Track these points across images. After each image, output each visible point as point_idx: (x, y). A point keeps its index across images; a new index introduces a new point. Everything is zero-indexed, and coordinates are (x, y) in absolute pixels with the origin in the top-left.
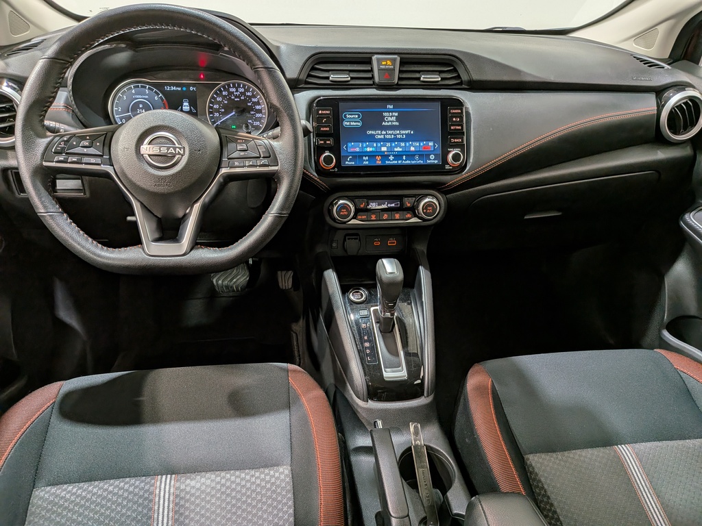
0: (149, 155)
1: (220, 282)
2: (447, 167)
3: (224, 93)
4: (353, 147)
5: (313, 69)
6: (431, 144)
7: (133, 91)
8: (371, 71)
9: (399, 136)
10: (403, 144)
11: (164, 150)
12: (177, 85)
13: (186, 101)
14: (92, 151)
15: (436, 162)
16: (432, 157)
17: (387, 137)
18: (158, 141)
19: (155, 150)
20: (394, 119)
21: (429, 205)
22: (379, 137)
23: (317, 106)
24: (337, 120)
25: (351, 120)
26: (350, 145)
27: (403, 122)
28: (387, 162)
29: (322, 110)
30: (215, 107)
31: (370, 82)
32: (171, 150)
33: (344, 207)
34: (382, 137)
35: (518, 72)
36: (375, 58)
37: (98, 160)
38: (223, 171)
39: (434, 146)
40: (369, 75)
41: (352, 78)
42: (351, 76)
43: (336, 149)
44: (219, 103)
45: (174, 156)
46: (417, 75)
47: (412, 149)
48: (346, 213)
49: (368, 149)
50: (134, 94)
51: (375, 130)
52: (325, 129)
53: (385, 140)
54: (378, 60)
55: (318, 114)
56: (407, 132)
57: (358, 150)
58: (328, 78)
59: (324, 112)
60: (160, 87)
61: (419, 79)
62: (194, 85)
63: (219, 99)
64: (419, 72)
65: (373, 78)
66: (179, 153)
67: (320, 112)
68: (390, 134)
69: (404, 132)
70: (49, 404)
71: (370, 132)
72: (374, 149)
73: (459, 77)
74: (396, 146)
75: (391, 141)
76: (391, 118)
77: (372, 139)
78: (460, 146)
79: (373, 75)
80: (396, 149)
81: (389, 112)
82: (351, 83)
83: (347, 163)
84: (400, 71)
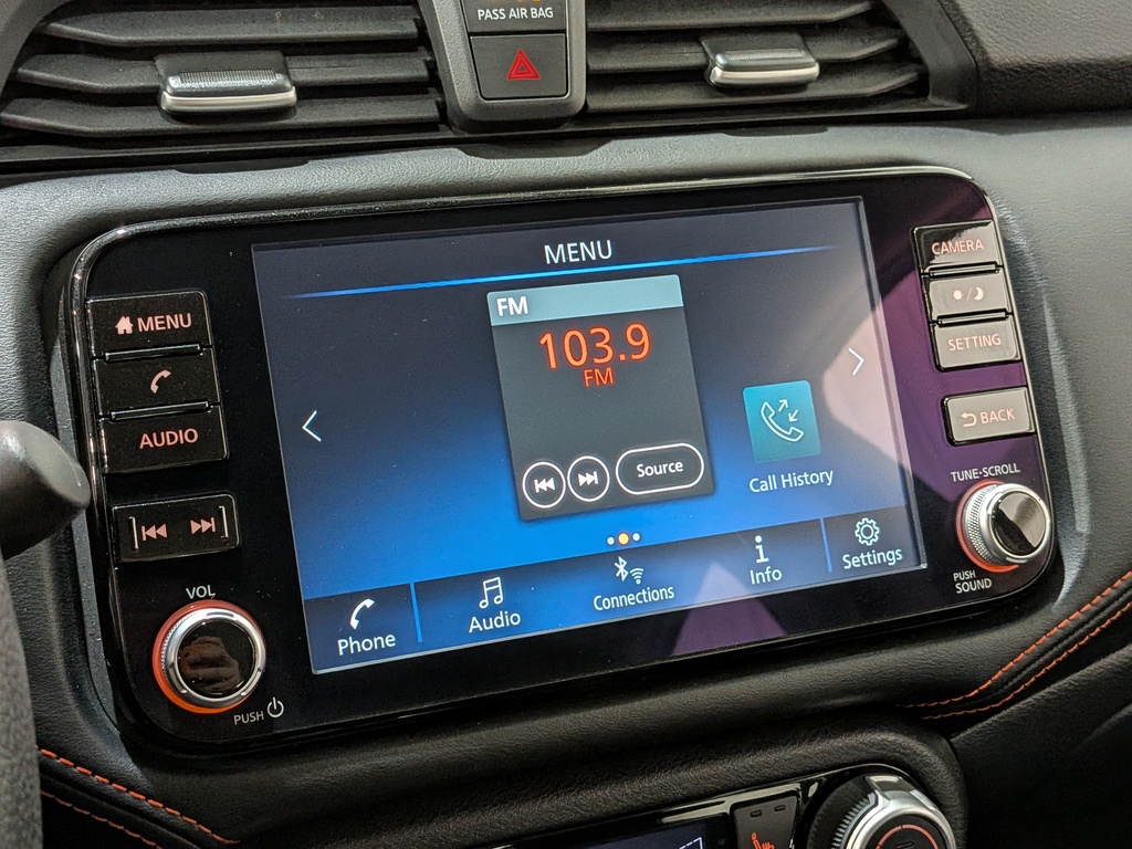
2: (965, 583)
5: (42, 44)
8: (422, 40)
15: (895, 558)
16: (867, 531)
23: (92, 287)
24: (246, 365)
29: (138, 311)
31: (424, 109)
40: (411, 68)
41: (307, 92)
42: (303, 79)
46: (687, 57)
52: (168, 438)
55: (110, 338)
58: (149, 98)
59: (152, 324)
61: (698, 75)
65: (433, 82)
67: (124, 325)
73: (903, 54)
79: (432, 67)
82: (304, 120)
83: (343, 645)
84: (598, 40)
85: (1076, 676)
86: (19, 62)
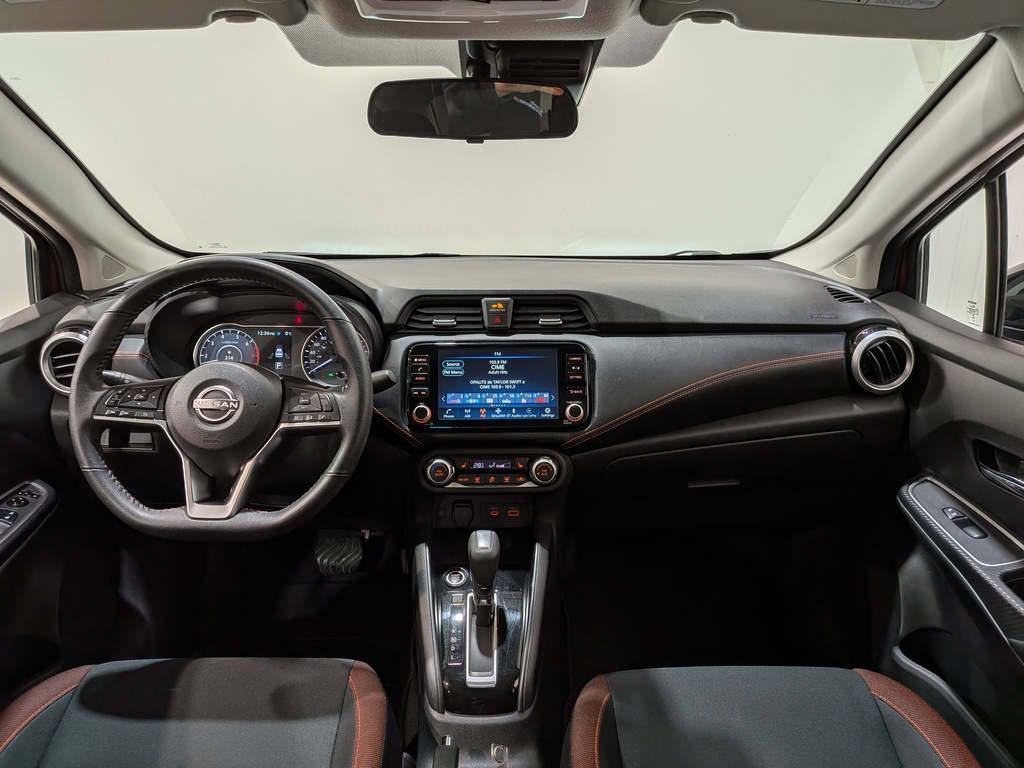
0: (201, 410)
1: (325, 561)
2: (566, 422)
3: (322, 338)
4: (453, 398)
5: (415, 313)
6: (546, 395)
7: (223, 337)
8: (481, 314)
9: (508, 387)
10: (512, 396)
11: (217, 404)
12: (270, 330)
13: (279, 347)
14: (146, 404)
15: (552, 416)
16: (548, 410)
17: (494, 387)
18: (211, 394)
19: (208, 403)
20: (502, 367)
21: (544, 466)
22: (484, 387)
23: (412, 353)
24: (434, 368)
25: (452, 368)
26: (449, 396)
27: (513, 370)
28: (493, 416)
29: (418, 358)
30: (311, 353)
31: (481, 327)
32: (225, 404)
33: (442, 467)
34: (488, 387)
35: (656, 313)
36: (484, 300)
37: (152, 414)
38: (282, 426)
39: (551, 398)
40: (479, 319)
41: (458, 323)
42: (458, 319)
43: (433, 401)
44: (316, 348)
45: (227, 411)
46: (535, 319)
47: (524, 401)
48: (442, 474)
49: (471, 401)
50: (223, 340)
51: (480, 380)
52: (420, 378)
53: (491, 391)
54: (488, 303)
56: (517, 382)
57: (458, 401)
58: (431, 323)
59: (420, 360)
60: (252, 332)
61: (536, 322)
62: (289, 330)
63: (317, 345)
64: (537, 315)
65: (482, 322)
66: (233, 407)
67: (416, 360)
68: (497, 384)
69: (514, 382)
70: (70, 689)
71: (474, 382)
72: (477, 401)
73: (585, 320)
74: (504, 398)
75: (498, 391)
76: (498, 366)
77: (476, 389)
78: (581, 398)
79: (482, 319)
80: (504, 401)
81: (496, 360)
82: (458, 327)
83: (445, 416)
84: (514, 314)
85: (606, 448)
86: (412, 315)
